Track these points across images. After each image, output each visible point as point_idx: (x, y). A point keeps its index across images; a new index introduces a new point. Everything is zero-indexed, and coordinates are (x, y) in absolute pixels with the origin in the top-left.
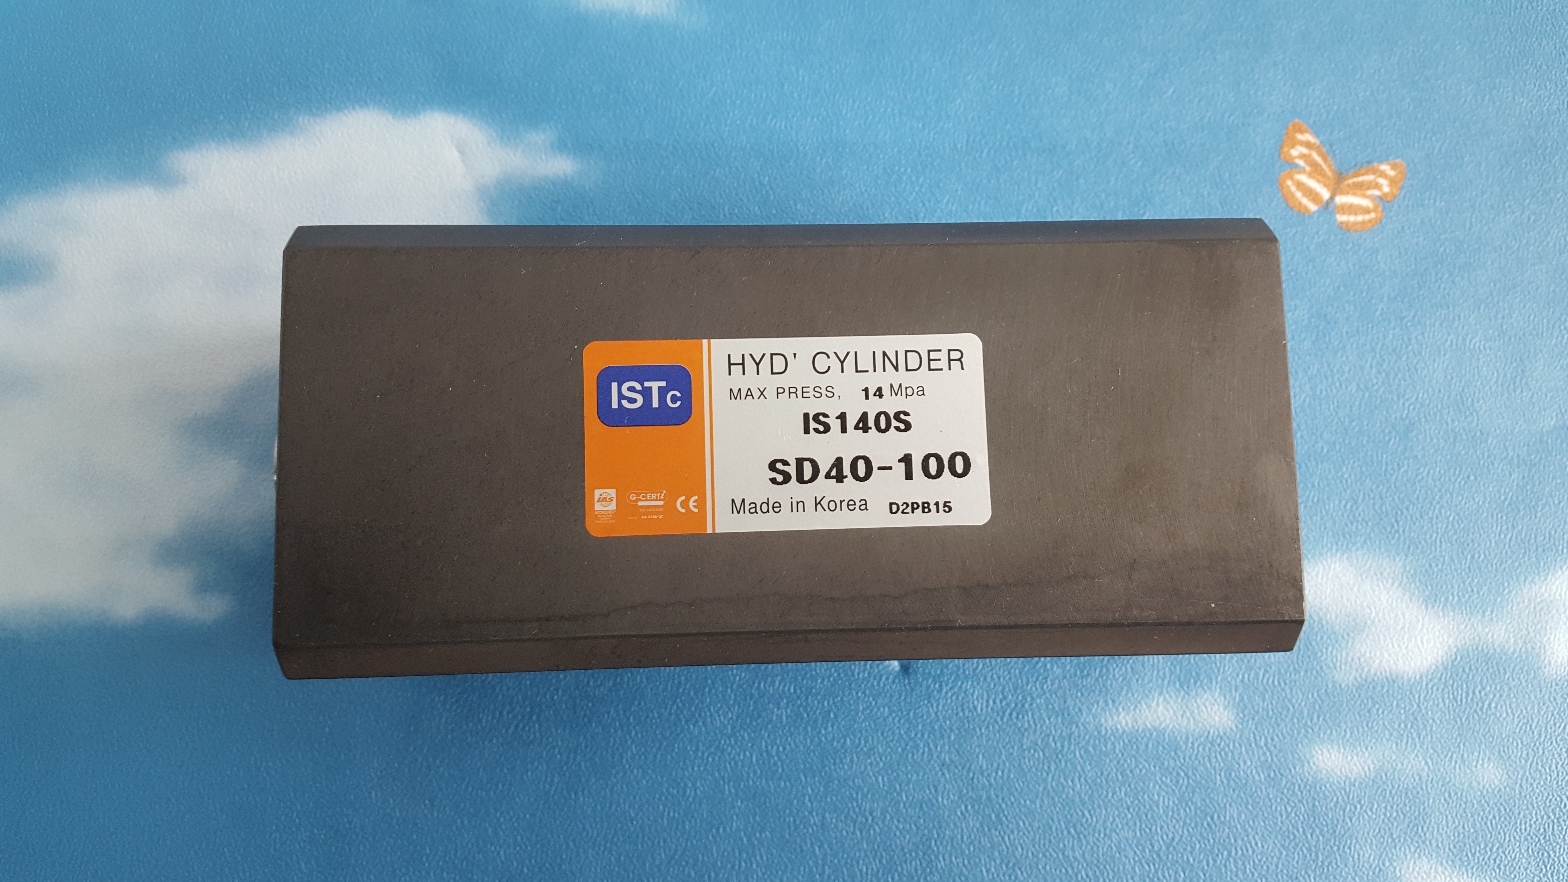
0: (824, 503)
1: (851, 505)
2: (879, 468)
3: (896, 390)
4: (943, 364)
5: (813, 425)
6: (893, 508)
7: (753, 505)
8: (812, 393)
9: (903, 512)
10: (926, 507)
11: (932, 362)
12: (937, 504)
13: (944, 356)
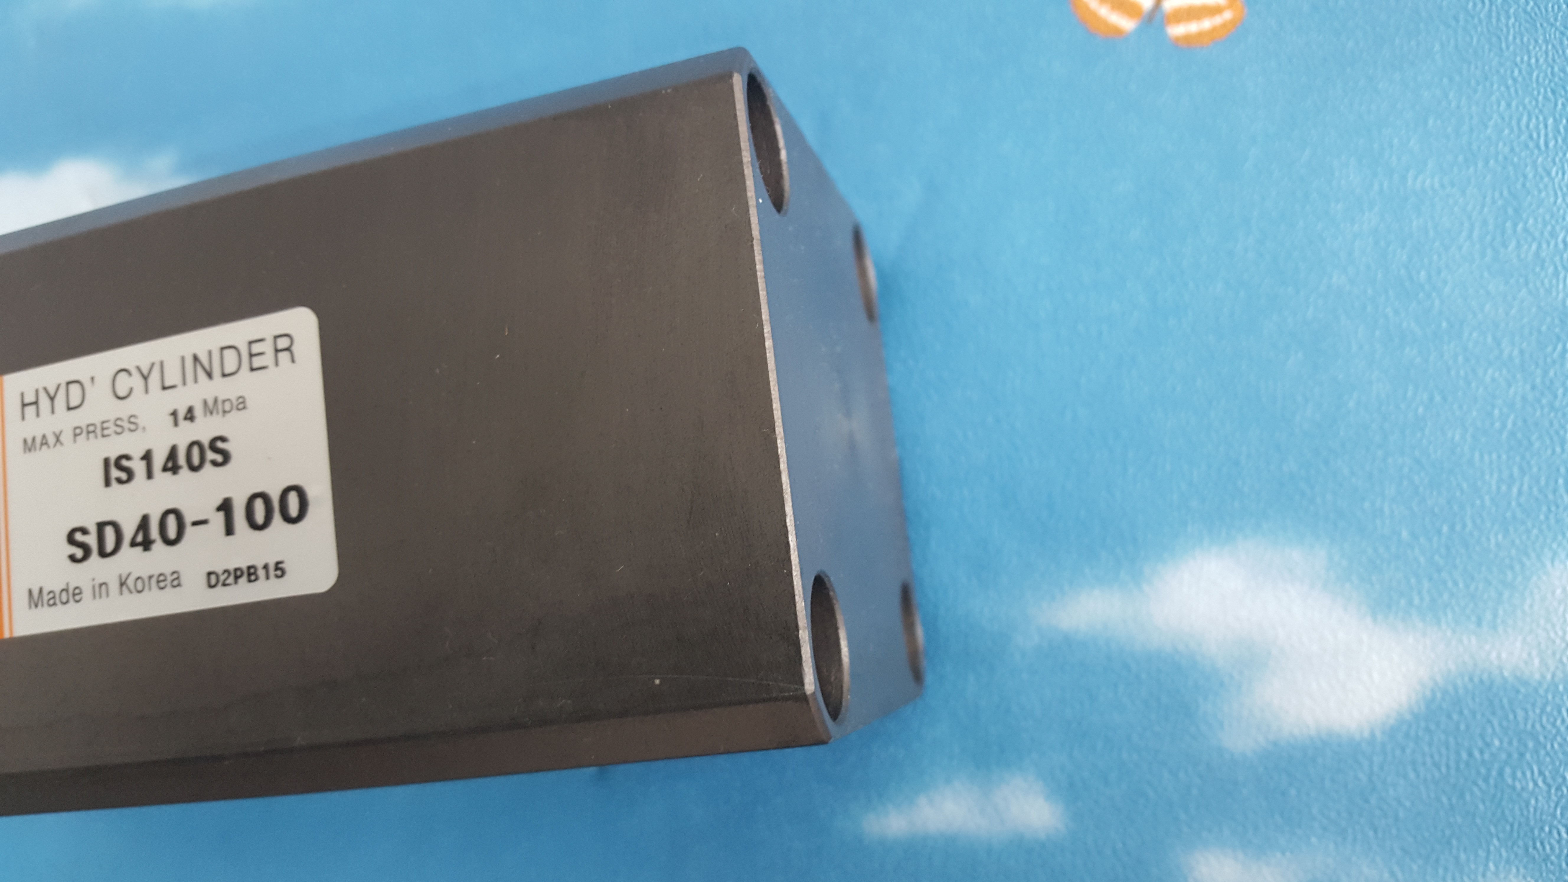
0: (130, 582)
1: (161, 581)
2: (195, 524)
3: (212, 407)
4: (267, 360)
5: (115, 473)
6: (213, 580)
7: (51, 595)
8: (113, 428)
9: (224, 585)
10: (251, 574)
11: (255, 359)
12: (266, 567)
13: (267, 347)
